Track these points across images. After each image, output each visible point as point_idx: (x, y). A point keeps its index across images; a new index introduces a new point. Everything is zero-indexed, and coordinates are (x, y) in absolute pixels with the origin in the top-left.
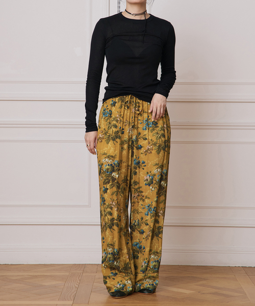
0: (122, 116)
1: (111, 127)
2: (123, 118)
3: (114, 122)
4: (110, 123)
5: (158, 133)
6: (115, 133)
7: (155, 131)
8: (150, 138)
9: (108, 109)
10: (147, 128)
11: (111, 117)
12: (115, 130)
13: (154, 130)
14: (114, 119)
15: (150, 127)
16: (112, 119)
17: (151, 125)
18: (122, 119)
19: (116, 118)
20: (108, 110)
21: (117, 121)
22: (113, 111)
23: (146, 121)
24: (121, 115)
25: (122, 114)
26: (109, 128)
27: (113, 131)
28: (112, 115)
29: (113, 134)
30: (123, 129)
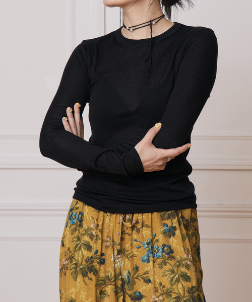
0: (100, 228)
1: (80, 248)
2: (102, 231)
3: (86, 238)
4: (79, 239)
5: (173, 272)
6: (87, 261)
7: (168, 267)
8: (158, 281)
9: (77, 208)
10: (151, 258)
11: (81, 226)
12: (87, 254)
13: (165, 263)
14: (86, 231)
15: (159, 257)
16: (82, 231)
17: (159, 254)
18: (99, 234)
19: (89, 229)
20: (78, 211)
21: (91, 236)
22: (85, 214)
23: (148, 244)
24: (98, 226)
25: (100, 223)
26: (77, 248)
27: (83, 256)
28: (83, 223)
29: (84, 262)
30: (102, 254)
